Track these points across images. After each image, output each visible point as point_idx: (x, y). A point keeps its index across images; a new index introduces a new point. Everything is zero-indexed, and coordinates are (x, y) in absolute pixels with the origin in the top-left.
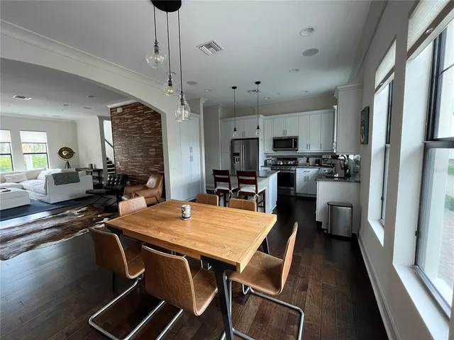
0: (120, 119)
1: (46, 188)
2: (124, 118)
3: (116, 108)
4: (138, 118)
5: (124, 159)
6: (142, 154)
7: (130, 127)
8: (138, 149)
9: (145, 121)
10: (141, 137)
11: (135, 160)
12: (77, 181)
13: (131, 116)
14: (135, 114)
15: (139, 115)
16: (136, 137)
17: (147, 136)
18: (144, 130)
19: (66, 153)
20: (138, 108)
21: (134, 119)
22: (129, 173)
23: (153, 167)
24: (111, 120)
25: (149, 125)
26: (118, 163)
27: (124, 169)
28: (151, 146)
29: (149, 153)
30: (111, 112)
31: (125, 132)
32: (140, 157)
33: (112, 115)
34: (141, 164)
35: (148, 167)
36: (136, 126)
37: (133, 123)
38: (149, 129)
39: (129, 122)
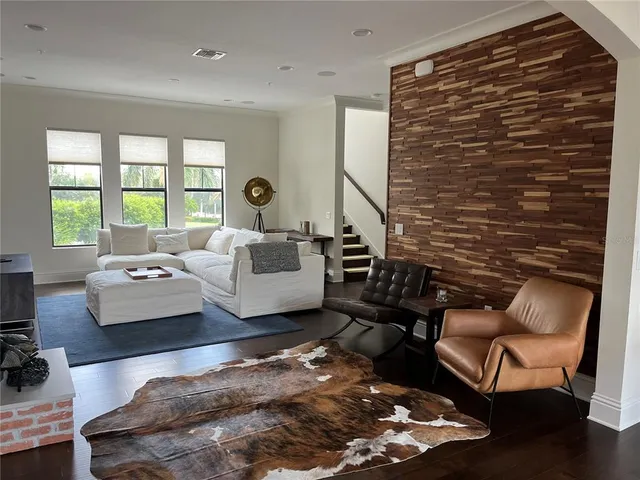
0: (420, 96)
1: (234, 277)
2: (436, 92)
3: (413, 64)
4: (489, 88)
5: (419, 216)
6: (492, 206)
7: (453, 119)
8: (477, 189)
9: (515, 96)
10: (491, 150)
11: (459, 223)
12: (296, 267)
13: (464, 84)
14: (477, 74)
15: (494, 77)
16: (473, 150)
17: (521, 146)
18: (507, 126)
19: (259, 192)
20: (495, 52)
21: (474, 90)
22: (434, 261)
23: (532, 253)
24: (391, 100)
25: (535, 106)
26: (399, 229)
27: (415, 248)
28: (533, 181)
29: (519, 203)
30: (392, 78)
31: (433, 135)
32: (481, 214)
33: (394, 88)
34: (479, 238)
35: (510, 252)
36: (478, 116)
37: (469, 106)
38: (533, 122)
39: (453, 102)
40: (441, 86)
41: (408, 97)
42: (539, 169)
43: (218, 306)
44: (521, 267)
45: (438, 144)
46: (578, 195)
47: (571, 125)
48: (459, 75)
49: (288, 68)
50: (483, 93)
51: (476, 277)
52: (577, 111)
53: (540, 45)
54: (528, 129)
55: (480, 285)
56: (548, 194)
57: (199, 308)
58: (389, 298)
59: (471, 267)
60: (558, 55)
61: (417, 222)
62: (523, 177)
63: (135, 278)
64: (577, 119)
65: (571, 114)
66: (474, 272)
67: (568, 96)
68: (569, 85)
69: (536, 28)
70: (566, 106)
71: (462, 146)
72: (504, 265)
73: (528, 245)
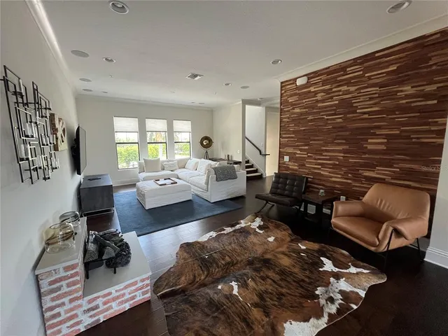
0: (299, 94)
1: (207, 183)
2: (310, 92)
3: (295, 80)
4: (345, 88)
5: (299, 152)
6: (346, 147)
7: (319, 105)
8: (335, 139)
9: (362, 91)
10: (345, 119)
11: (324, 156)
12: (235, 177)
13: (327, 87)
14: (336, 82)
15: (348, 82)
16: (334, 119)
17: (366, 116)
18: (357, 107)
19: (207, 142)
20: (348, 70)
21: (334, 90)
22: (308, 174)
23: (374, 171)
24: (281, 97)
25: (377, 95)
26: (286, 159)
27: (296, 167)
28: (374, 134)
29: (365, 146)
30: (282, 87)
31: (307, 113)
32: (339, 151)
33: (283, 92)
34: (337, 163)
35: (358, 170)
36: (337, 102)
37: (332, 98)
38: (375, 104)
39: (319, 97)
40: (312, 89)
41: (291, 96)
42: (379, 127)
43: (198, 196)
44: (366, 177)
45: (310, 118)
46: (408, 141)
47: (403, 104)
48: (324, 83)
49: (228, 84)
50: (340, 91)
51: (335, 182)
52: (407, 97)
53: (380, 63)
54: (372, 107)
55: (337, 186)
56: (386, 140)
57: (190, 198)
58: (294, 194)
59: (332, 177)
60: (393, 68)
61: (297, 155)
62: (368, 132)
63: (161, 185)
64: (407, 101)
65: (402, 98)
66: (334, 179)
67: (401, 89)
68: (402, 83)
69: (377, 55)
70: (398, 94)
71: (326, 118)
72: (354, 176)
73: (371, 166)
